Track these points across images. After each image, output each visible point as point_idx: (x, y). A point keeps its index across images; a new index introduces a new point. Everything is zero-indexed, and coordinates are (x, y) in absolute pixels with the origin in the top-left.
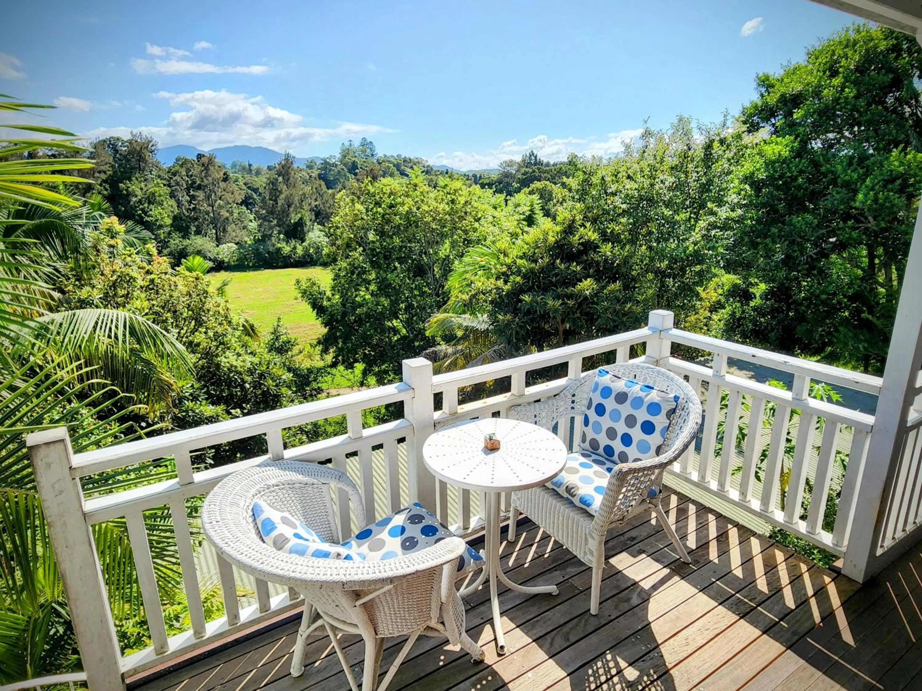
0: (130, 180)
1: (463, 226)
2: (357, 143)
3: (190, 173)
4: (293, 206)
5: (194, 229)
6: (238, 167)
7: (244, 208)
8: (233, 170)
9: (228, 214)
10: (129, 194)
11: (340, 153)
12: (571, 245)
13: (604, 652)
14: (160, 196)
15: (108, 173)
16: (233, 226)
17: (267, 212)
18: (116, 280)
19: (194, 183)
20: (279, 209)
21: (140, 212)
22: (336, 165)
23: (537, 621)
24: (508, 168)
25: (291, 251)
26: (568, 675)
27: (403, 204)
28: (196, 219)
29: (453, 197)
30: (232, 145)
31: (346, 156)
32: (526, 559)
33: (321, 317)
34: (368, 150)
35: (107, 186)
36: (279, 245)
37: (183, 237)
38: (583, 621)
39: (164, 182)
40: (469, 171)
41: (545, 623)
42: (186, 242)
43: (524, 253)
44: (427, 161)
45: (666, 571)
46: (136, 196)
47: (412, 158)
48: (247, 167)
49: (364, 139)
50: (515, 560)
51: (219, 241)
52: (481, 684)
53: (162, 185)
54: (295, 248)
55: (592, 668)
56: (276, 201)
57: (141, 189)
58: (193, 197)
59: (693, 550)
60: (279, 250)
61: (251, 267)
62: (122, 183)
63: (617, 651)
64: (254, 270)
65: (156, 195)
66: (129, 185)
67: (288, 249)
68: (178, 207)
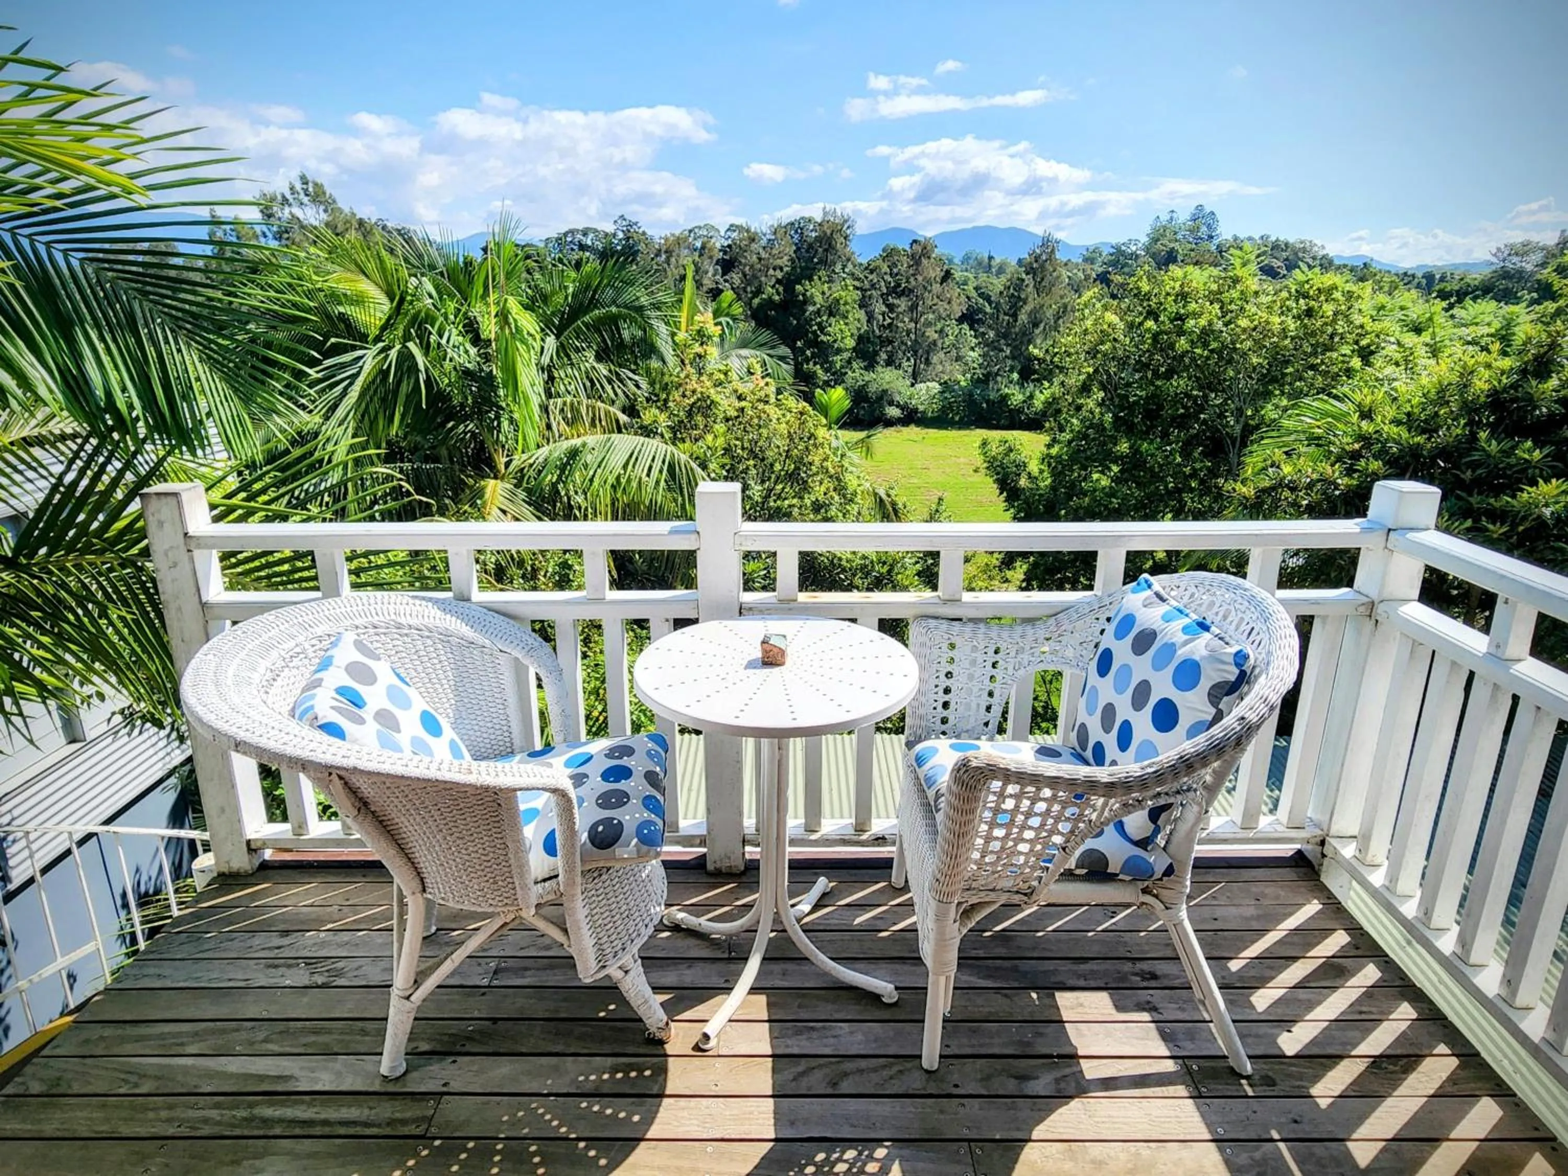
0: (811, 279)
1: (1323, 363)
2: (1183, 217)
3: (895, 270)
4: (1042, 326)
5: (884, 356)
6: (971, 262)
7: (965, 326)
8: (964, 267)
9: (936, 336)
10: (807, 301)
11: (1148, 235)
12: (1531, 401)
13: (881, 1140)
14: (846, 303)
15: (786, 269)
16: (941, 355)
17: (997, 335)
18: (694, 403)
19: (899, 285)
20: (1017, 329)
21: (815, 328)
22: (1137, 256)
23: (812, 1028)
24: (1515, 259)
25: (1024, 402)
26: (776, 1140)
27: (1196, 315)
28: (891, 342)
29: (1312, 303)
30: (970, 226)
31: (1158, 240)
32: (895, 924)
33: (1013, 506)
34: (1204, 229)
35: (781, 289)
36: (1006, 390)
37: (866, 368)
38: (895, 1069)
39: (857, 284)
40: (1419, 267)
41: (820, 1038)
42: (867, 377)
43: (1409, 414)
44: (1323, 247)
45: (1170, 1066)
46: (815, 304)
47: (1291, 241)
48: (986, 260)
49: (1200, 207)
50: (874, 918)
51: (916, 377)
52: (626, 1073)
53: (851, 288)
54: (1031, 397)
55: (829, 1153)
56: (1015, 316)
57: (823, 293)
58: (891, 307)
59: (1285, 1057)
60: (1005, 398)
61: (957, 423)
62: (800, 283)
63: (906, 1152)
64: (960, 429)
65: (842, 302)
66: (808, 287)
67: (1021, 397)
68: (868, 321)
